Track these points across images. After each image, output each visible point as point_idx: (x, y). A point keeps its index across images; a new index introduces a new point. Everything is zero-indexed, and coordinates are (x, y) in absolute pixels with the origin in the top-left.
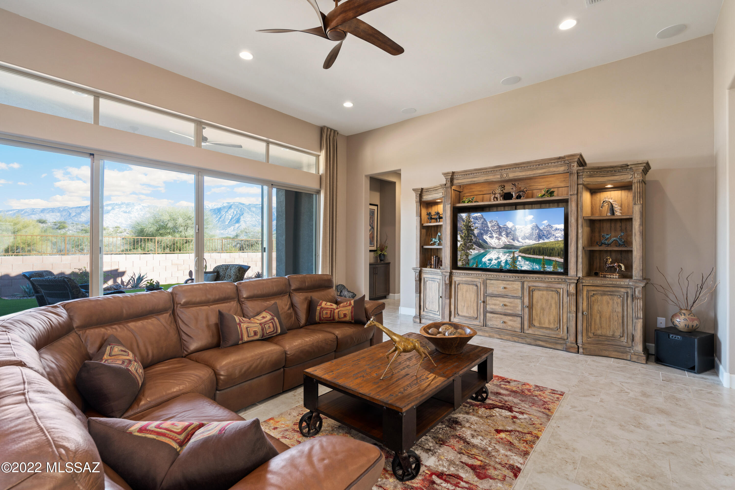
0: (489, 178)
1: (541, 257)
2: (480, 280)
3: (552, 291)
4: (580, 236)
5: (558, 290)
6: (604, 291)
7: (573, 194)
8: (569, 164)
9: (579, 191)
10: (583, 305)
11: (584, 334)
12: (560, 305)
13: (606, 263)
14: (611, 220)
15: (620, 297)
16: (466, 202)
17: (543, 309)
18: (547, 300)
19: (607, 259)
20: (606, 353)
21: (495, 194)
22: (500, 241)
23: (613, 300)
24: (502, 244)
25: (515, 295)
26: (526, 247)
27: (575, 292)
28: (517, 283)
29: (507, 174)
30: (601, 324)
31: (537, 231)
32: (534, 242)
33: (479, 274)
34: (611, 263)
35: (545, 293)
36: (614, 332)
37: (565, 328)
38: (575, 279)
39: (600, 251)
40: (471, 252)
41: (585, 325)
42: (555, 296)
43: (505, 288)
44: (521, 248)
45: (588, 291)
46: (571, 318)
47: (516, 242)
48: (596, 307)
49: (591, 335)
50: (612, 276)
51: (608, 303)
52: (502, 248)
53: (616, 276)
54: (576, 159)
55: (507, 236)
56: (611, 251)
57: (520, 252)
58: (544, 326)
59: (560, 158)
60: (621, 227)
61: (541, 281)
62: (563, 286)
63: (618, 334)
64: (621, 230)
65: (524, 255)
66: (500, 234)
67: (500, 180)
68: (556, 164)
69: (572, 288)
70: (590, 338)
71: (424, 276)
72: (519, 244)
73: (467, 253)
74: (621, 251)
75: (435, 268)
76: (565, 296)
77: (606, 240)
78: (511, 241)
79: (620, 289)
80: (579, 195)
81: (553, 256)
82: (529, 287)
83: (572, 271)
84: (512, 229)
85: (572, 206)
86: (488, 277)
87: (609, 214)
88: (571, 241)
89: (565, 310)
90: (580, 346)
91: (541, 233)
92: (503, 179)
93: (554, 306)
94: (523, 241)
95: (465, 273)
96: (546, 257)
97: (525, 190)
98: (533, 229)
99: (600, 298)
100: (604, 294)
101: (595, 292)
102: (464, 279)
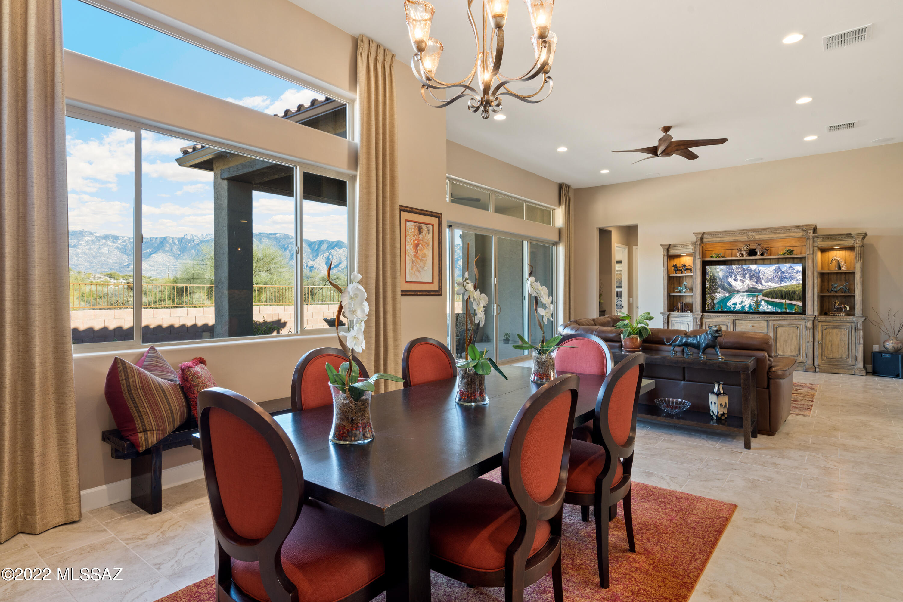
0: (737, 238)
1: (783, 301)
2: (730, 321)
3: (793, 327)
4: (815, 285)
5: (798, 326)
6: (834, 326)
7: (810, 254)
8: (806, 231)
9: (814, 252)
10: (818, 336)
11: (820, 358)
12: (799, 337)
13: (834, 306)
14: (837, 273)
15: (846, 329)
16: (715, 257)
17: (786, 341)
18: (789, 334)
19: (835, 302)
20: (836, 371)
21: (741, 251)
22: (744, 284)
23: (841, 332)
24: (746, 287)
25: (762, 332)
26: (768, 290)
27: (812, 327)
28: (763, 322)
29: (753, 236)
30: (832, 350)
31: (779, 274)
32: (777, 285)
33: (729, 316)
34: (839, 305)
35: (787, 328)
36: (842, 355)
37: (804, 354)
38: (812, 317)
39: (829, 296)
40: (717, 296)
41: (820, 351)
42: (795, 330)
43: (753, 326)
44: (764, 292)
45: (822, 326)
46: (809, 346)
47: (759, 285)
48: (828, 338)
49: (825, 358)
50: (840, 315)
51: (837, 334)
52: (746, 292)
53: (843, 314)
54: (812, 228)
55: (751, 279)
56: (837, 296)
57: (763, 296)
58: (787, 354)
59: (799, 226)
60: (845, 278)
61: (784, 320)
62: (802, 323)
63: (845, 356)
64: (845, 281)
65: (766, 299)
66: (744, 277)
67: (747, 240)
68: (796, 230)
69: (810, 325)
70: (824, 360)
71: (671, 319)
72: (763, 287)
73: (713, 296)
74: (846, 296)
75: (682, 312)
76: (804, 330)
77: (835, 288)
78: (755, 284)
79: (845, 324)
80: (815, 254)
81: (794, 300)
82: (774, 325)
83: (809, 311)
84: (756, 272)
85: (809, 264)
86: (737, 318)
87: (837, 269)
88: (809, 289)
89: (804, 341)
90: (817, 366)
91: (783, 275)
92: (749, 240)
93: (794, 338)
94: (766, 284)
95: (715, 315)
96: (788, 301)
97: (768, 249)
98: (775, 271)
99: (831, 331)
100: (834, 327)
101: (827, 327)
102: (714, 320)
